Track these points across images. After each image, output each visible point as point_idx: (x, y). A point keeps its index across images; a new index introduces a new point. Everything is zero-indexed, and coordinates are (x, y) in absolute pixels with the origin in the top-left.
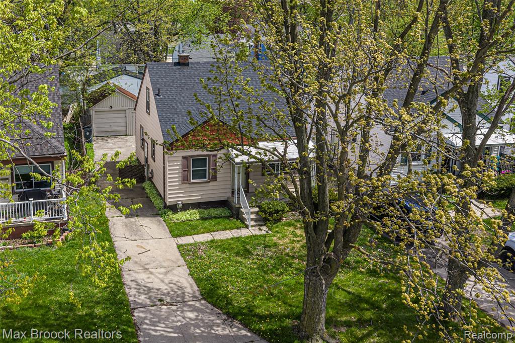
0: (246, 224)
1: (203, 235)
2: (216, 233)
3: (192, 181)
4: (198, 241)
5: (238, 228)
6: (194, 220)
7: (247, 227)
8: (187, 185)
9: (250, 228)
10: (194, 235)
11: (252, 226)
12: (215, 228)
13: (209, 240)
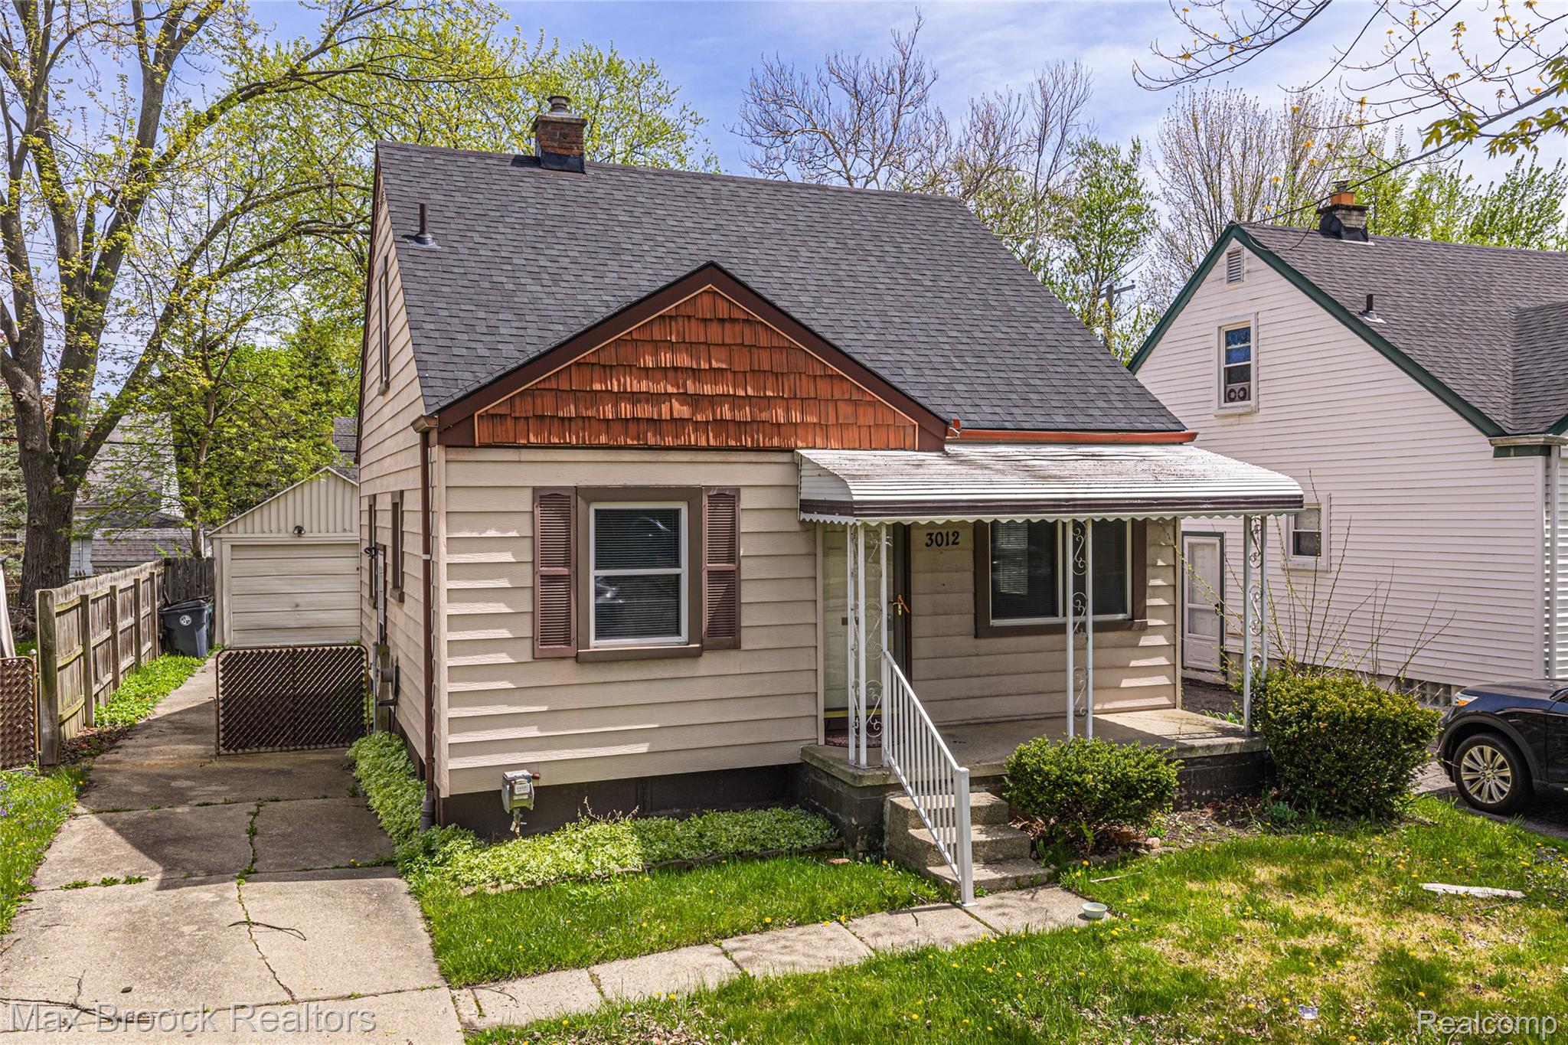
0: (937, 881)
1: (664, 956)
2: (754, 940)
3: (597, 644)
4: (635, 997)
5: (893, 905)
6: (606, 878)
7: (948, 895)
8: (565, 672)
9: (970, 904)
10: (603, 959)
11: (983, 889)
12: (747, 914)
13: (712, 985)
